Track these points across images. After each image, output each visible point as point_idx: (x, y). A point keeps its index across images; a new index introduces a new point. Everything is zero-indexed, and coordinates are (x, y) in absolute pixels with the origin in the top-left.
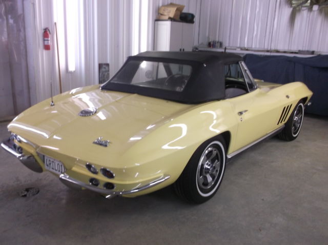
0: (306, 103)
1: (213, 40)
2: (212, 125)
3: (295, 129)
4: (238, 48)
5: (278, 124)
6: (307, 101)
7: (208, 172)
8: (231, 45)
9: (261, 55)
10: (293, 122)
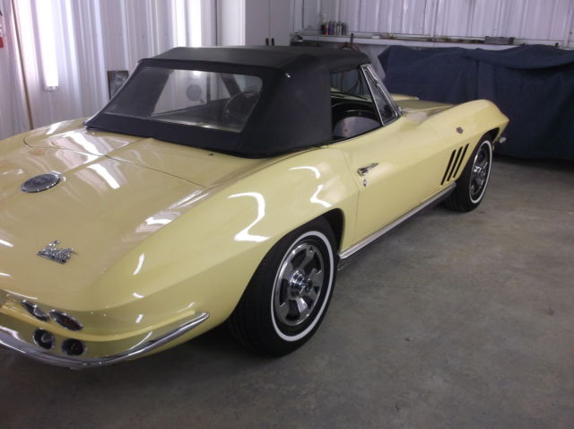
0: (496, 140)
1: (329, 20)
2: (317, 193)
3: (476, 189)
4: (375, 34)
5: (442, 184)
6: (499, 135)
7: (297, 294)
8: (363, 29)
9: (418, 48)
10: (472, 177)
